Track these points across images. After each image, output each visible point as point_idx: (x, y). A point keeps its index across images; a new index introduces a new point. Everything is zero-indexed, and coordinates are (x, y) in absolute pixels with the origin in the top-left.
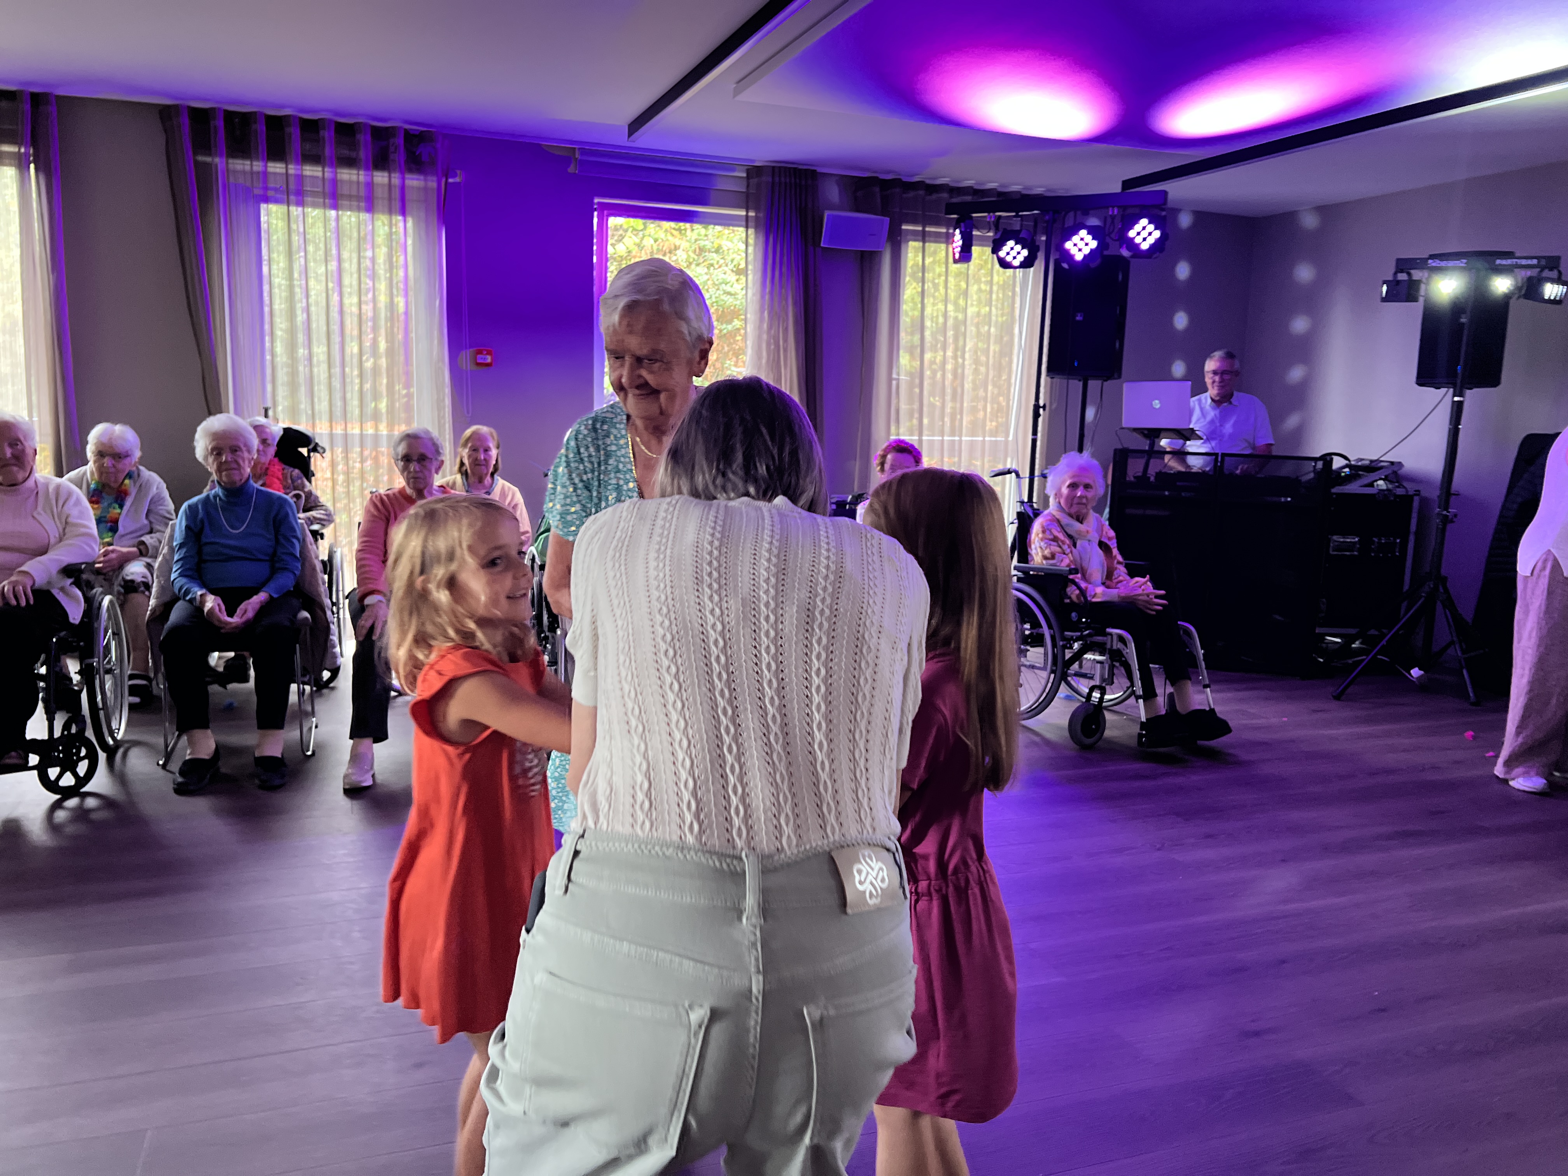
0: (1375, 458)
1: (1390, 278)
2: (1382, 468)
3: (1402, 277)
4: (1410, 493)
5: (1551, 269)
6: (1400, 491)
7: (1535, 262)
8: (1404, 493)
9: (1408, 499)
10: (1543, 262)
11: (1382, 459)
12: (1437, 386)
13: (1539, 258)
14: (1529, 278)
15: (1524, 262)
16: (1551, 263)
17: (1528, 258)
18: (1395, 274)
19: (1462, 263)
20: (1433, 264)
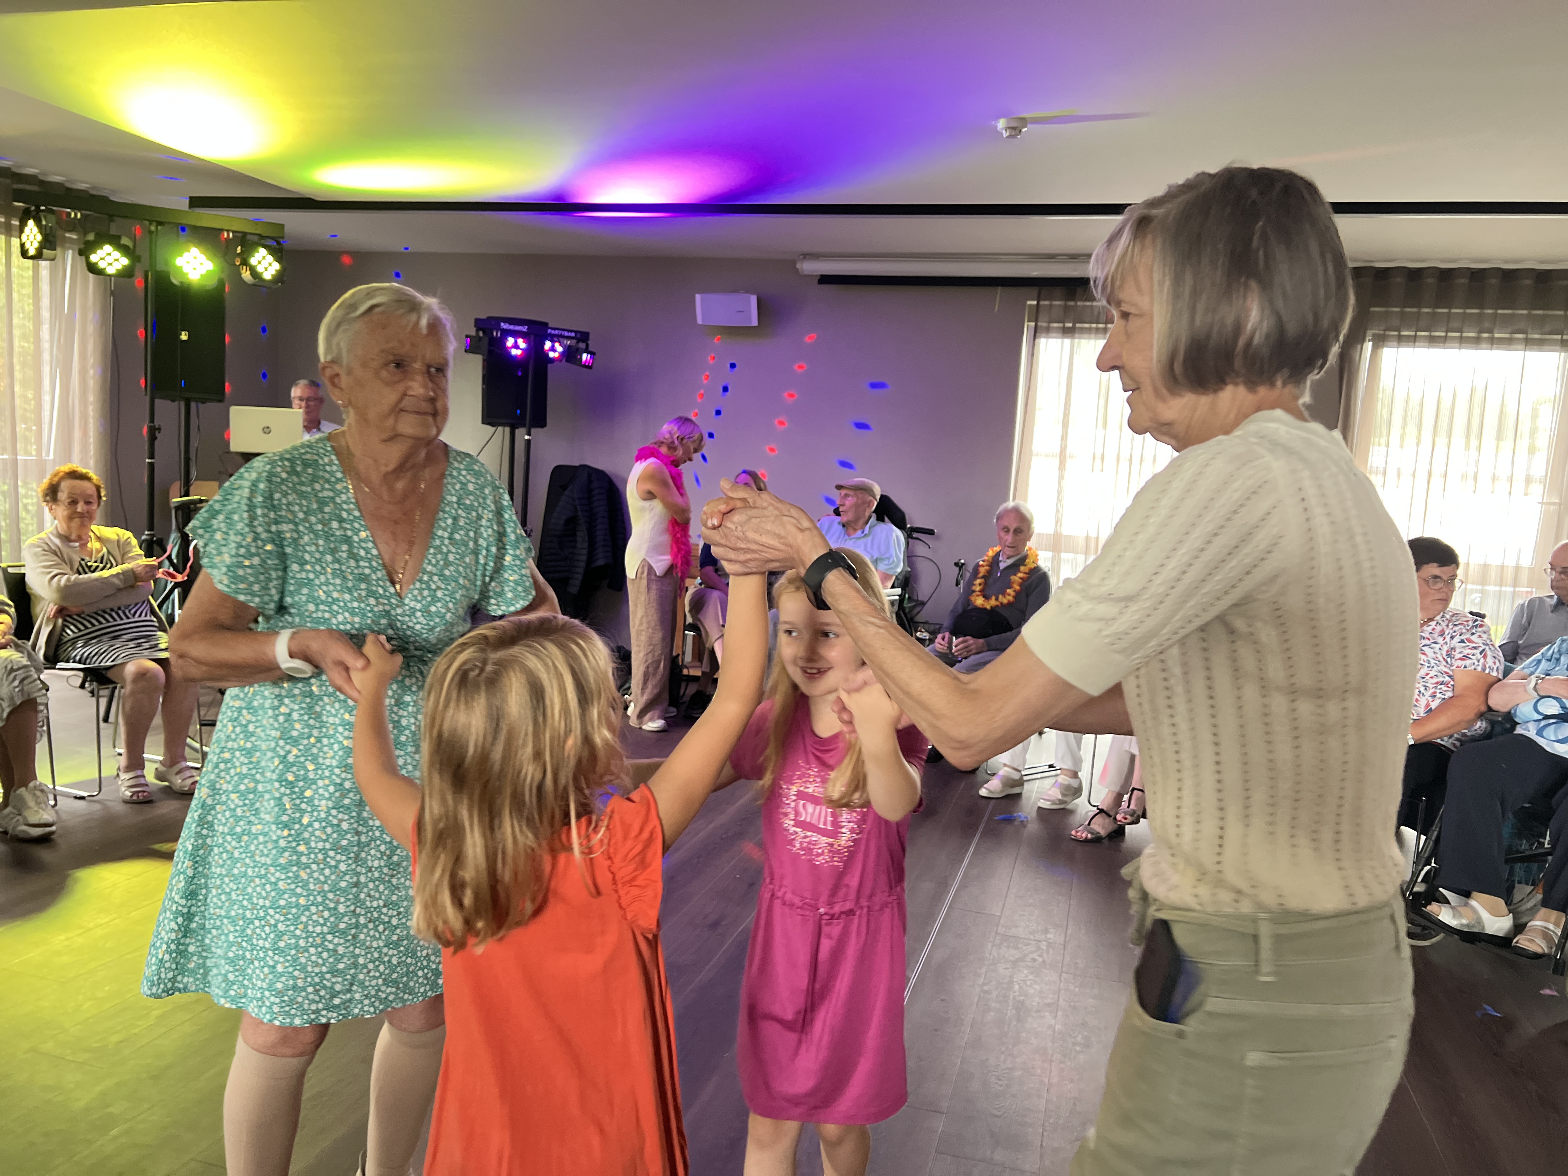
1: (474, 334)
3: (481, 334)
5: (583, 342)
7: (573, 334)
10: (579, 335)
12: (498, 424)
13: (576, 332)
14: (570, 346)
15: (566, 334)
16: (583, 337)
17: (569, 331)
18: (477, 331)
19: (524, 329)
20: (505, 327)
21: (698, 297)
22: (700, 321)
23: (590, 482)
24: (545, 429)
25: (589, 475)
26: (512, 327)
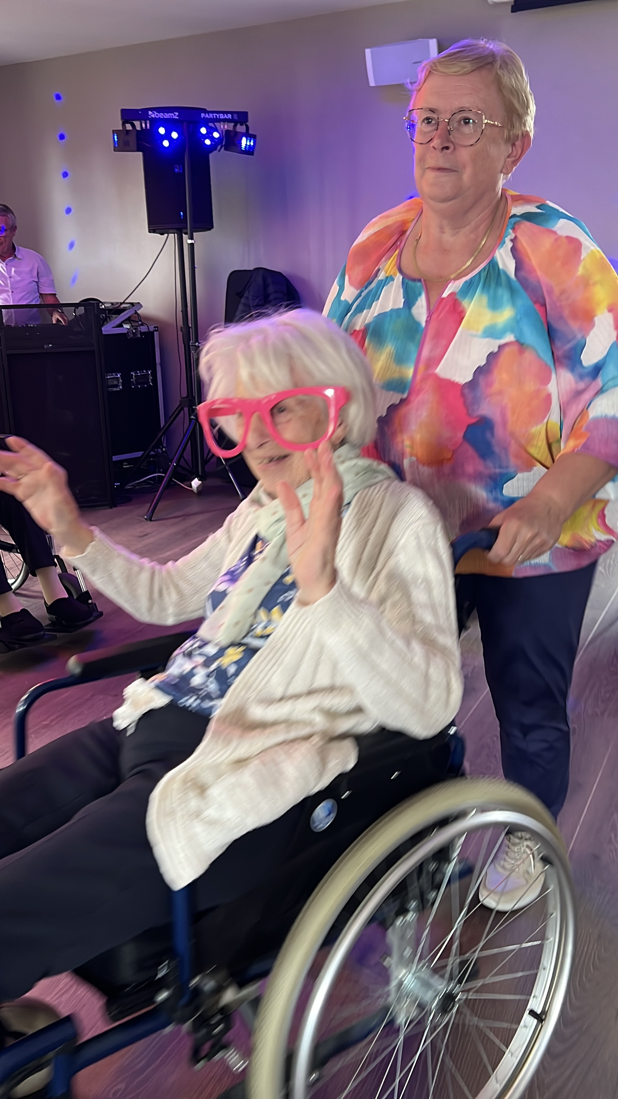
0: (122, 301)
1: (121, 128)
2: (124, 310)
3: (129, 127)
4: (152, 329)
5: (242, 125)
6: (143, 329)
7: (230, 116)
8: (147, 331)
9: (150, 335)
10: (236, 117)
11: (126, 301)
12: (162, 231)
13: (232, 113)
14: (227, 131)
15: (222, 116)
16: (241, 118)
17: (224, 113)
18: (124, 124)
19: (175, 116)
20: (153, 116)
21: (368, 51)
22: (372, 84)
23: (265, 286)
24: (212, 230)
25: (264, 279)
26: (161, 115)
